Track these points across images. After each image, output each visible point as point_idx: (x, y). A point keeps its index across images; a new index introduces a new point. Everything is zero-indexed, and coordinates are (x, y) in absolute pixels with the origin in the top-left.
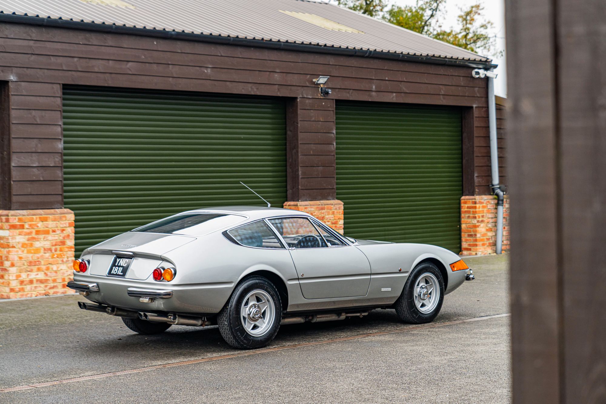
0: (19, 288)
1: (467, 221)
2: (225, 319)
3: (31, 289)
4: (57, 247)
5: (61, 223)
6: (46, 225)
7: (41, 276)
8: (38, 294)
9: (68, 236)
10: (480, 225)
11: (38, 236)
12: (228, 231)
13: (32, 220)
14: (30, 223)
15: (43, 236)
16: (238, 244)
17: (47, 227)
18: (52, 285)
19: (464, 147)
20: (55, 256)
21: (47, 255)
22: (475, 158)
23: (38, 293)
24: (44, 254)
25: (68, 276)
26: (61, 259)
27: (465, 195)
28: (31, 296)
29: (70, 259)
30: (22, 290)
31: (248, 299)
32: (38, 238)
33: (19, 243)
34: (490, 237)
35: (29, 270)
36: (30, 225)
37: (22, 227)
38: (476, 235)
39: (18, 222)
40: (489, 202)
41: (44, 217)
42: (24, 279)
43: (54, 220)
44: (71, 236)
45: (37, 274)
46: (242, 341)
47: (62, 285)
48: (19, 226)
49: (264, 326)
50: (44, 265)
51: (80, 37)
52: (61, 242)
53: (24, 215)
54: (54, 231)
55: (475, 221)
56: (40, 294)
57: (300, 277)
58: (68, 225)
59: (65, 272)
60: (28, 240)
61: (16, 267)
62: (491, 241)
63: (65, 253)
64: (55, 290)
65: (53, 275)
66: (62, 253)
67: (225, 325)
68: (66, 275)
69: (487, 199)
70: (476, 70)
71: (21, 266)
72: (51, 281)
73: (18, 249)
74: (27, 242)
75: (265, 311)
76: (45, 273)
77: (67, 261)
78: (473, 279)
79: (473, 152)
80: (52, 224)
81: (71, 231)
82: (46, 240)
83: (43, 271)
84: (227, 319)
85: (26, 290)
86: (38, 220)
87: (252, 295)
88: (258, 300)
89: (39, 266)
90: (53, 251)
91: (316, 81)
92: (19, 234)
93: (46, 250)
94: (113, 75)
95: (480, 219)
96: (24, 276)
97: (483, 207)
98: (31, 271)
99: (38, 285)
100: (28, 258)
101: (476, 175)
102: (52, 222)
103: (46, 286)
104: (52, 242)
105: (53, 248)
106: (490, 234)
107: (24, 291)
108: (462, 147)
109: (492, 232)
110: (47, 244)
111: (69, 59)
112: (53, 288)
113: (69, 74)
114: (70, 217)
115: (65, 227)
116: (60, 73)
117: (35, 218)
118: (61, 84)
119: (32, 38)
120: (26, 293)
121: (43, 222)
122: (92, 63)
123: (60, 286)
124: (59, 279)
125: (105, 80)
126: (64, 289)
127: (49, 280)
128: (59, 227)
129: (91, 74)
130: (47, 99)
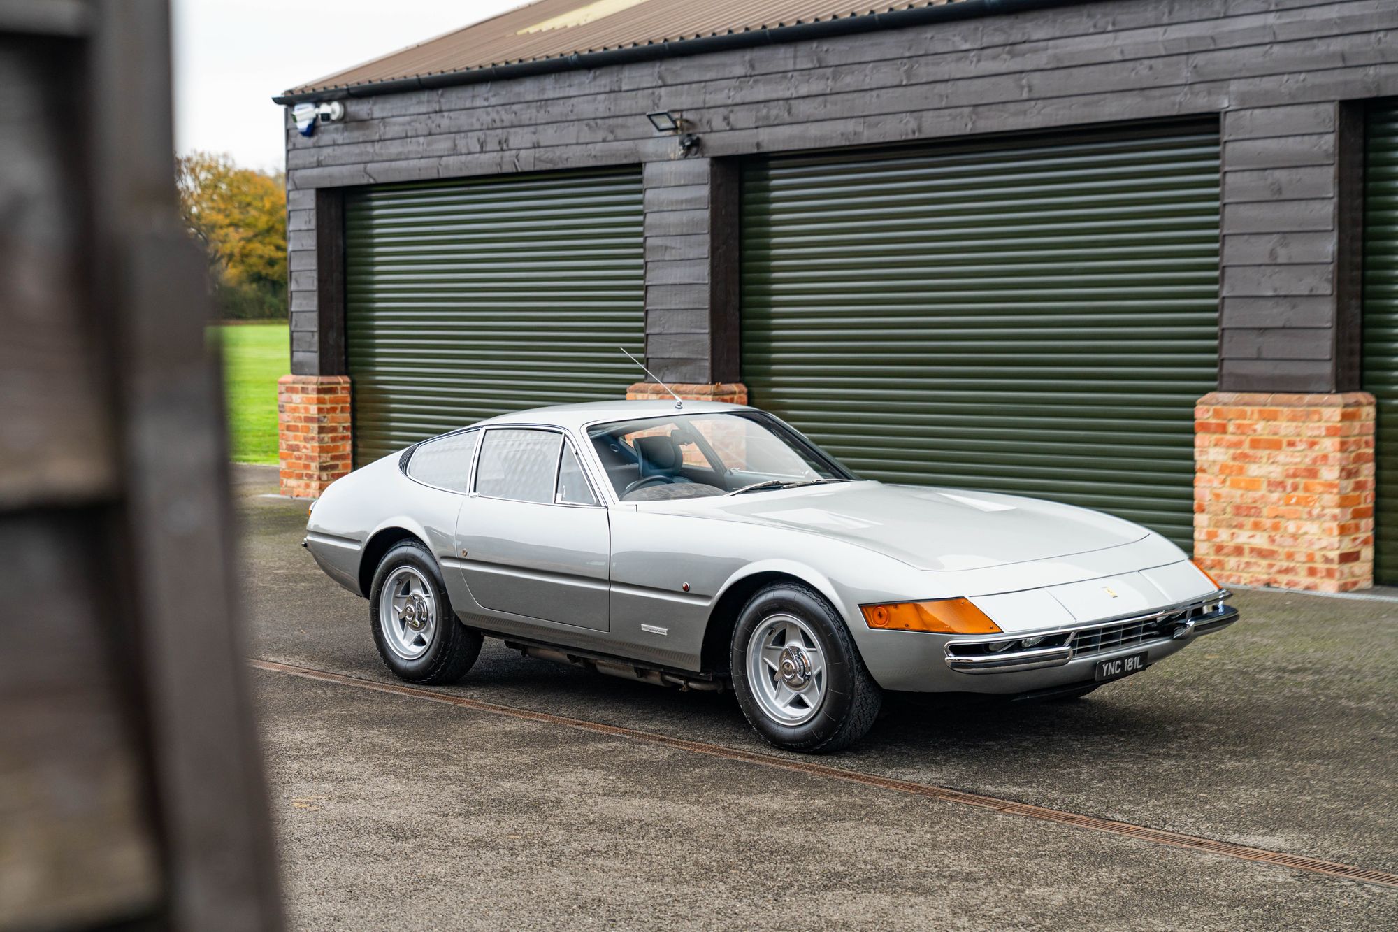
0: (1213, 560)
3: (1238, 566)
4: (1298, 480)
5: (1307, 426)
6: (1274, 428)
7: (1261, 541)
9: (1325, 457)
11: (1255, 451)
13: (1242, 415)
14: (1239, 421)
17: (1276, 434)
18: (1285, 564)
20: (1294, 500)
21: (1275, 496)
24: (1268, 494)
25: (1320, 549)
26: (1307, 509)
28: (1238, 583)
29: (1328, 511)
30: (1220, 564)
32: (1256, 458)
33: (1214, 462)
36: (1239, 426)
37: (1222, 429)
39: (1214, 418)
41: (1270, 411)
43: (1293, 419)
45: (1252, 536)
50: (1268, 518)
53: (1225, 404)
54: (1291, 444)
56: (1258, 581)
58: (1323, 433)
60: (1234, 458)
61: (1208, 513)
64: (1290, 577)
66: (1309, 496)
68: (1316, 547)
71: (1219, 512)
72: (1282, 556)
73: (1212, 477)
74: (1231, 463)
77: (1320, 516)
80: (1288, 427)
81: (1329, 445)
82: (1273, 463)
86: (1256, 416)
89: (1258, 519)
90: (1289, 489)
92: (1216, 445)
96: (1224, 535)
98: (1240, 526)
99: (1253, 560)
100: (1232, 497)
102: (1289, 424)
103: (1271, 566)
105: (1289, 482)
110: (1276, 473)
111: (1358, 39)
112: (1287, 571)
113: (1358, 75)
114: (1329, 415)
115: (1316, 437)
116: (1338, 76)
117: (1249, 413)
118: (1337, 103)
119: (1273, 8)
120: (1228, 573)
121: (1268, 420)
123: (1302, 570)
124: (1301, 554)
126: (1313, 580)
127: (1278, 552)
128: (1304, 435)
130: (1303, 141)
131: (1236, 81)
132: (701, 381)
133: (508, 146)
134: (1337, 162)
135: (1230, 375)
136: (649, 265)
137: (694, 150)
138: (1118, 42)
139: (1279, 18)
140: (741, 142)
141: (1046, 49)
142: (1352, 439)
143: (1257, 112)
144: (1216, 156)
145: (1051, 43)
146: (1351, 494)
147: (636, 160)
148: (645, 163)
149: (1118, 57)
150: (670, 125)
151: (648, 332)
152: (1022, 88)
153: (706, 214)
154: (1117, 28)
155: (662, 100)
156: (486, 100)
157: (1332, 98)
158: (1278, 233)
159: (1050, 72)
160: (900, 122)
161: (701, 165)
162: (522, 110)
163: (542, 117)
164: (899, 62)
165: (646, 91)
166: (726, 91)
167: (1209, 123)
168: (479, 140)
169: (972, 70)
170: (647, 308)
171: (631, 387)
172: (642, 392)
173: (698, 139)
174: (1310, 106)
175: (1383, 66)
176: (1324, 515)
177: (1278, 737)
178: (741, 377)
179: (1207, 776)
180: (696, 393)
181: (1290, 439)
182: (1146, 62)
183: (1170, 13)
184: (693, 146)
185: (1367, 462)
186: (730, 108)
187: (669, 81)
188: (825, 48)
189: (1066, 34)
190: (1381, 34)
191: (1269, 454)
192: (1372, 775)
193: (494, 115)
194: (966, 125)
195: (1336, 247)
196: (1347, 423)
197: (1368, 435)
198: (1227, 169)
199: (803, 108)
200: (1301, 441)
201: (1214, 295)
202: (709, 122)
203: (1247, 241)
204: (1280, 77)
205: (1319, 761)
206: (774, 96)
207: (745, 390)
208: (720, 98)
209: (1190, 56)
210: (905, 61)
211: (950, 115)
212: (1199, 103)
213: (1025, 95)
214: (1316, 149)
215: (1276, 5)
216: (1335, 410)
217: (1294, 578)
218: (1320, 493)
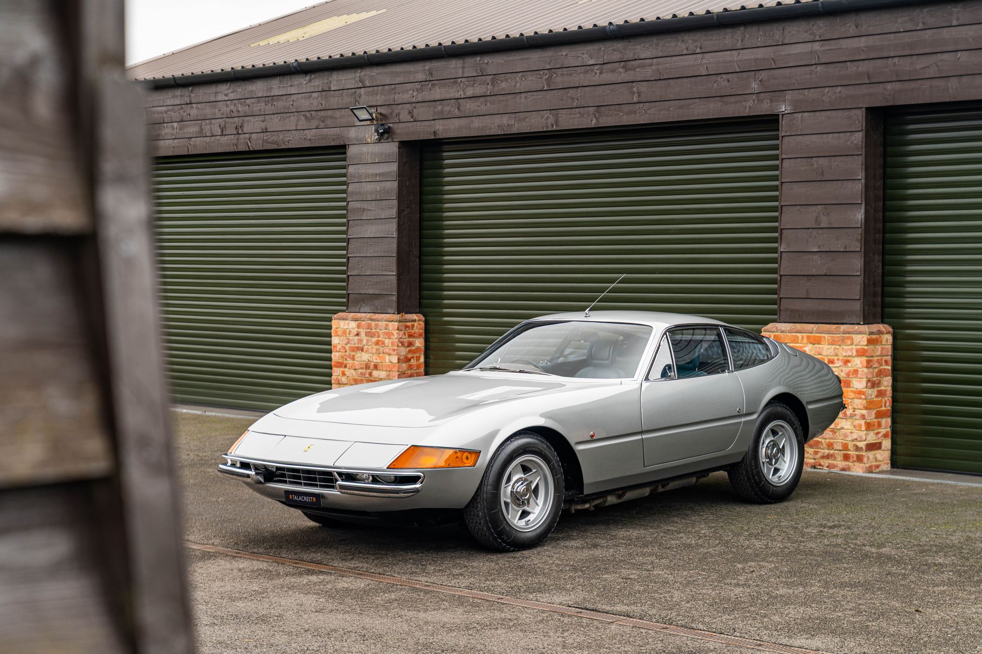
5: (843, 348)
9: (856, 372)
18: (827, 451)
25: (853, 441)
41: (814, 336)
43: (833, 343)
44: (860, 372)
53: (783, 332)
56: (807, 463)
58: (854, 354)
59: (848, 433)
64: (830, 461)
68: (850, 439)
72: (825, 446)
77: (852, 416)
81: (858, 362)
86: (805, 341)
102: (829, 347)
103: (816, 453)
111: (879, 63)
112: (828, 457)
113: (879, 89)
114: (858, 340)
115: (849, 356)
116: (864, 90)
118: (864, 109)
119: (818, 38)
121: (814, 344)
122: (920, 63)
123: (839, 456)
124: (838, 444)
125: (948, 90)
126: (847, 463)
127: (821, 442)
128: (840, 355)
129: (920, 82)
130: (839, 137)
131: (790, 92)
132: (389, 311)
133: (242, 131)
134: (864, 153)
135: (786, 310)
136: (351, 223)
137: (386, 136)
138: (704, 61)
139: (822, 46)
140: (422, 131)
141: (651, 65)
142: (875, 359)
143: (806, 114)
144: (776, 148)
145: (655, 60)
146: (875, 399)
147: (342, 143)
148: (349, 145)
149: (704, 72)
150: (368, 116)
151: (349, 274)
152: (633, 93)
153: (395, 185)
154: (703, 51)
155: (362, 98)
156: (226, 95)
157: (861, 106)
158: (821, 205)
159: (654, 82)
160: (542, 117)
161: (391, 148)
162: (253, 103)
163: (269, 109)
164: (542, 72)
165: (350, 91)
166: (411, 92)
167: (770, 122)
168: (220, 126)
169: (597, 79)
170: (349, 256)
171: (335, 316)
172: (344, 319)
173: (389, 128)
174: (845, 111)
175: (897, 83)
176: (855, 415)
177: (819, 573)
178: (420, 308)
179: (766, 599)
180: (385, 321)
181: (830, 357)
182: (724, 76)
183: (742, 41)
184: (385, 134)
185: (886, 376)
186: (414, 105)
187: (367, 84)
188: (486, 61)
189: (666, 54)
190: (896, 60)
192: (887, 598)
193: (232, 108)
194: (592, 121)
195: (863, 217)
196: (872, 347)
197: (887, 356)
198: (784, 156)
199: (470, 106)
200: (838, 359)
201: (775, 250)
202: (398, 115)
203: (799, 210)
204: (823, 89)
205: (848, 589)
206: (448, 96)
207: (423, 318)
208: (406, 97)
209: (757, 72)
210: (546, 71)
211: (579, 113)
212: (764, 108)
213: (635, 99)
214: (849, 143)
215: (820, 37)
216: (863, 337)
217: (833, 462)
218: (852, 399)
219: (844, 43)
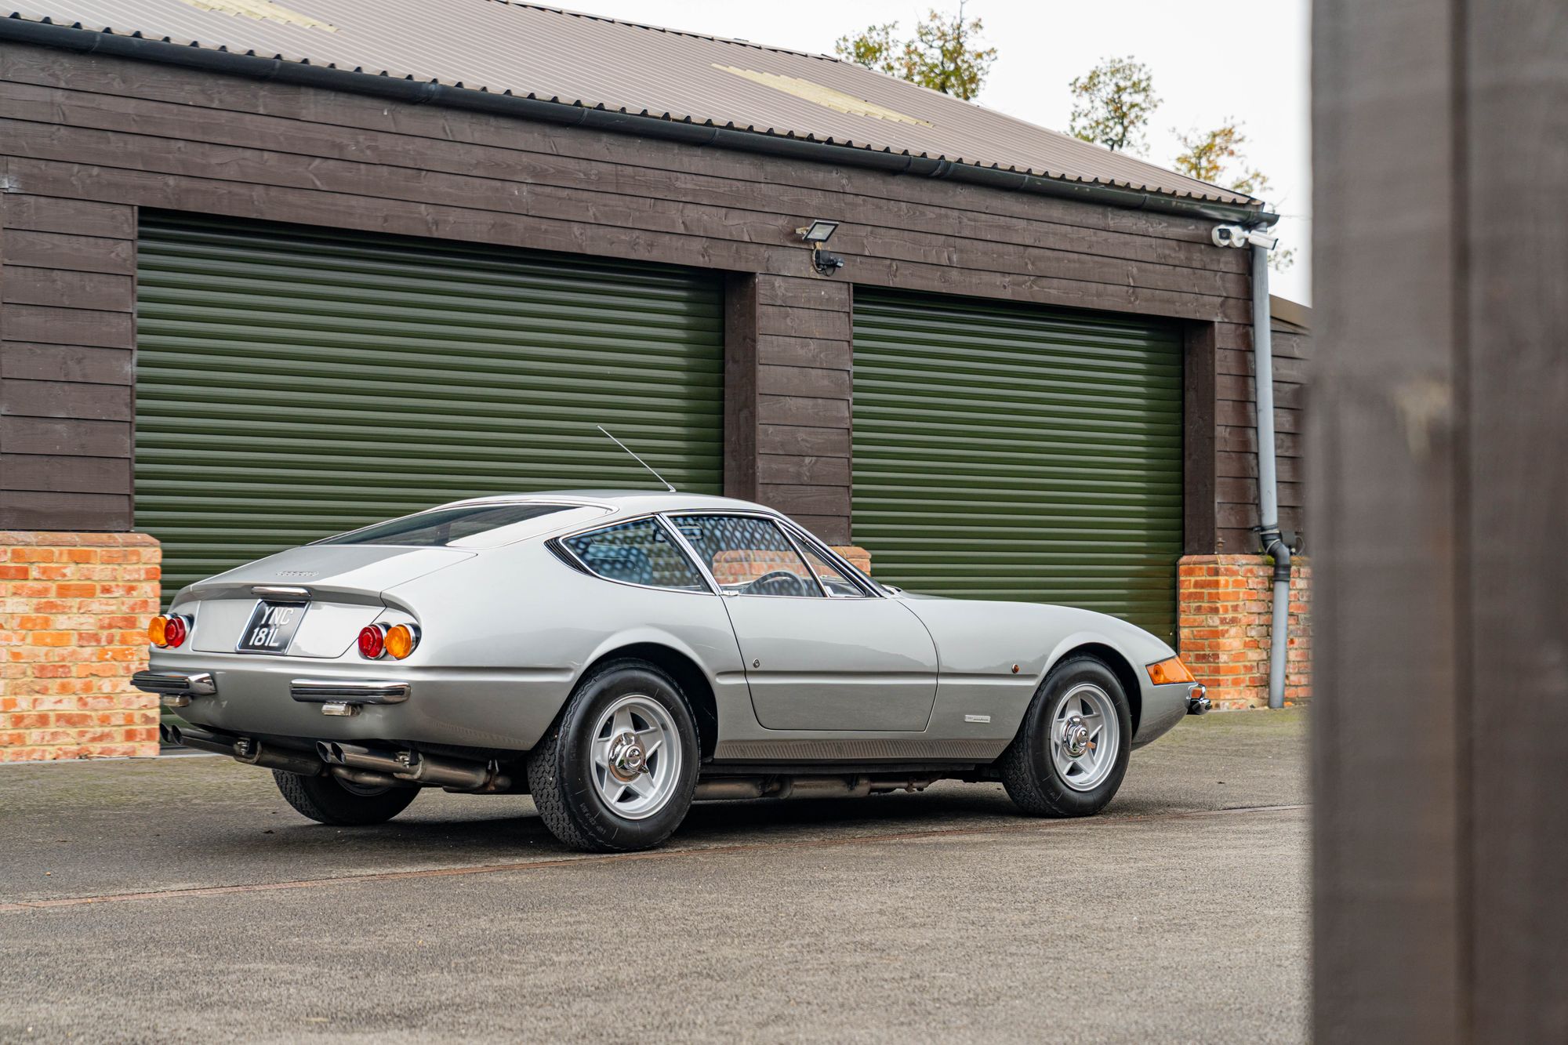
0: (10, 736)
1: (1195, 620)
2: (547, 768)
3: (43, 738)
4: (113, 631)
5: (125, 569)
6: (86, 572)
7: (70, 706)
8: (60, 752)
9: (145, 603)
10: (1227, 631)
11: (64, 600)
12: (560, 540)
13: (49, 558)
14: (44, 565)
15: (78, 600)
16: (586, 572)
17: (89, 579)
18: (99, 730)
19: (1188, 428)
20: (107, 655)
21: (87, 651)
22: (1217, 454)
23: (60, 749)
24: (78, 649)
25: (140, 709)
26: (124, 664)
27: (1190, 554)
28: (42, 758)
30: (19, 739)
31: (611, 719)
32: (64, 607)
33: (12, 615)
34: (1255, 664)
35: (37, 688)
36: (44, 571)
37: (23, 574)
38: (1216, 656)
39: (12, 560)
40: (1251, 571)
41: (80, 552)
42: (23, 711)
43: (109, 561)
44: (151, 604)
45: (60, 701)
46: (593, 829)
47: (123, 731)
48: (13, 571)
49: (652, 793)
50: (79, 677)
51: (188, 88)
52: (125, 619)
53: (27, 544)
54: (106, 590)
55: (1214, 621)
56: (66, 753)
57: (750, 668)
58: (143, 576)
59: (134, 699)
60: (38, 610)
62: (1257, 675)
63: (135, 648)
64: (105, 744)
65: (101, 706)
66: (127, 650)
67: (547, 785)
68: (135, 706)
69: (1247, 564)
70: (1222, 227)
71: (18, 676)
72: (96, 722)
73: (10, 633)
74: (34, 615)
75: (655, 754)
76: (81, 699)
78: (1208, 707)
79: (1212, 439)
80: (102, 570)
81: (151, 590)
82: (85, 613)
83: (74, 693)
84: (553, 769)
85: (28, 742)
86: (65, 558)
87: (621, 710)
88: (638, 724)
89: (66, 680)
90: (104, 642)
91: (805, 233)
92: (15, 594)
93: (86, 638)
94: (273, 192)
95: (1229, 616)
96: (24, 703)
97: (1237, 584)
98: (44, 691)
99: (60, 730)
100: (36, 656)
101: (1218, 500)
102: (103, 567)
103: (82, 734)
104: (101, 617)
105: (104, 634)
106: (1254, 655)
107: (24, 744)
108: (1183, 427)
109: (1259, 650)
110: (89, 624)
111: (157, 142)
112: (101, 738)
113: (156, 182)
114: (149, 556)
115: (135, 581)
116: (134, 179)
117: (57, 554)
118: (136, 208)
119: (63, 85)
120: (29, 748)
121: (77, 563)
122: (217, 157)
123: (119, 734)
124: (118, 716)
125: (253, 203)
126: (131, 744)
127: (90, 716)
128: (120, 579)
129: (214, 184)
130: (96, 244)
131: (16, 159)
135: (12, 509)
139: (68, 97)
143: (42, 200)
157: (132, 202)
158: (68, 345)
174: (105, 205)
175: (183, 178)
181: (104, 583)
190: (182, 144)
191: (81, 603)
200: (118, 586)
203: (29, 350)
204: (71, 165)
214: (113, 255)
215: (67, 83)
216: (155, 551)
217: (108, 745)
218: (140, 645)
219: (106, 103)
